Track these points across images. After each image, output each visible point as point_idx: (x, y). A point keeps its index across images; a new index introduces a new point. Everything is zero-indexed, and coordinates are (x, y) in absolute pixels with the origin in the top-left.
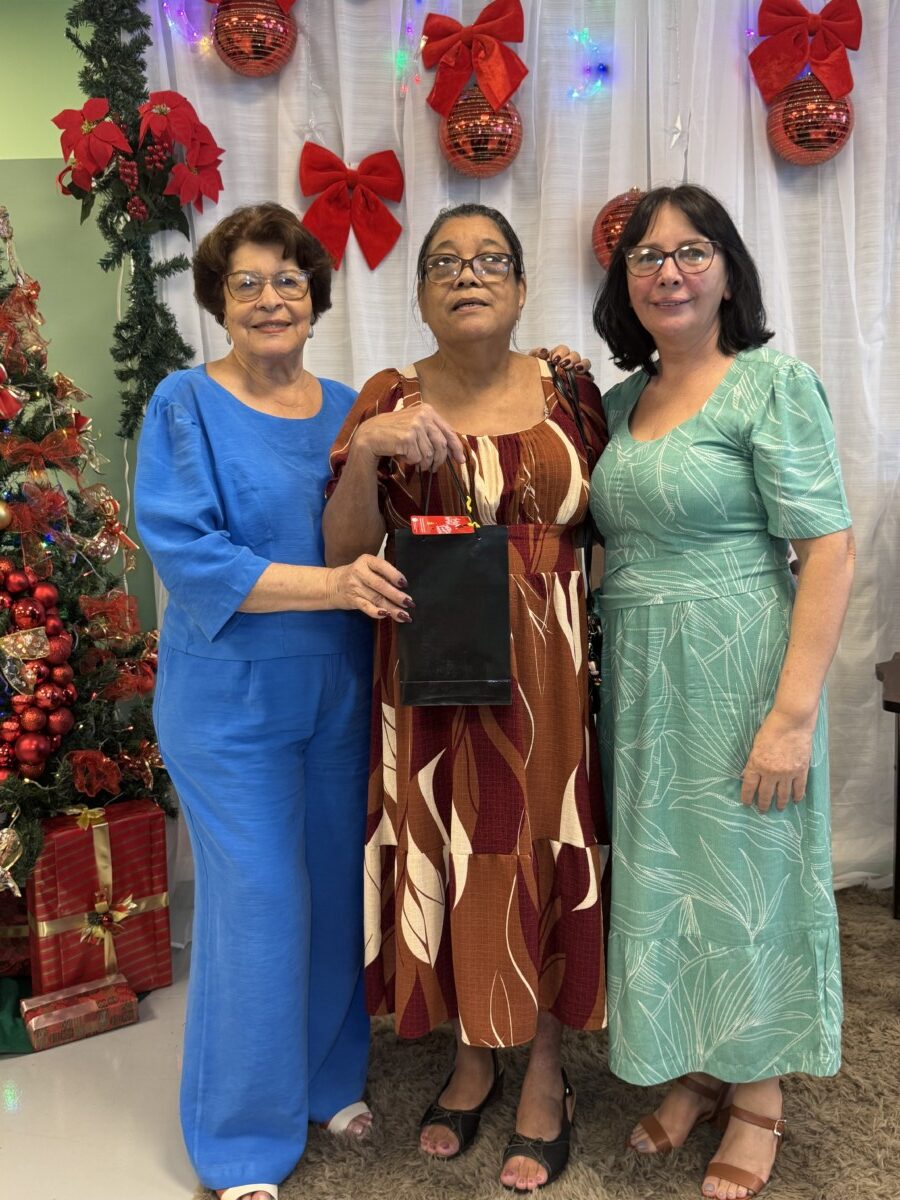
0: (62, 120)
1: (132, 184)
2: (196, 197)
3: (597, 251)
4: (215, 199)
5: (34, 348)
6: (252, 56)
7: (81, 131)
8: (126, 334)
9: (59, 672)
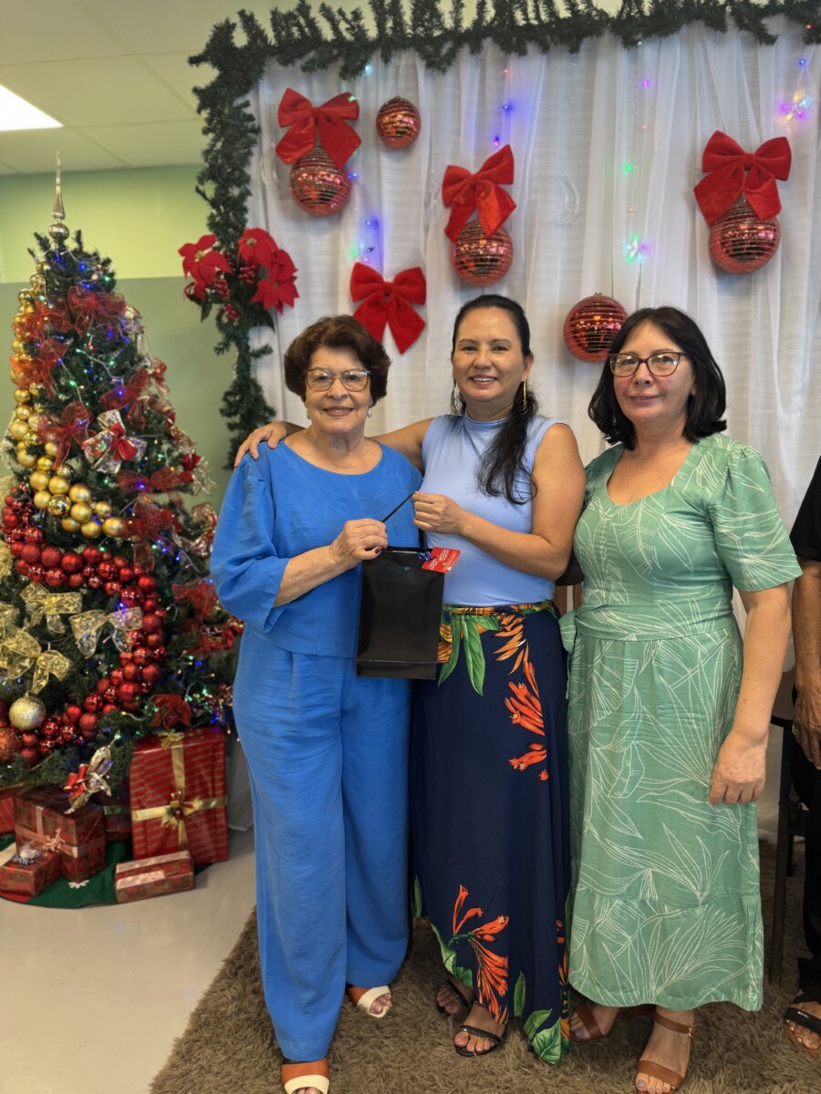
0: (183, 251)
1: (225, 295)
2: (276, 303)
3: (567, 340)
4: (292, 304)
5: (167, 408)
7: (194, 258)
8: (231, 399)
9: (153, 638)
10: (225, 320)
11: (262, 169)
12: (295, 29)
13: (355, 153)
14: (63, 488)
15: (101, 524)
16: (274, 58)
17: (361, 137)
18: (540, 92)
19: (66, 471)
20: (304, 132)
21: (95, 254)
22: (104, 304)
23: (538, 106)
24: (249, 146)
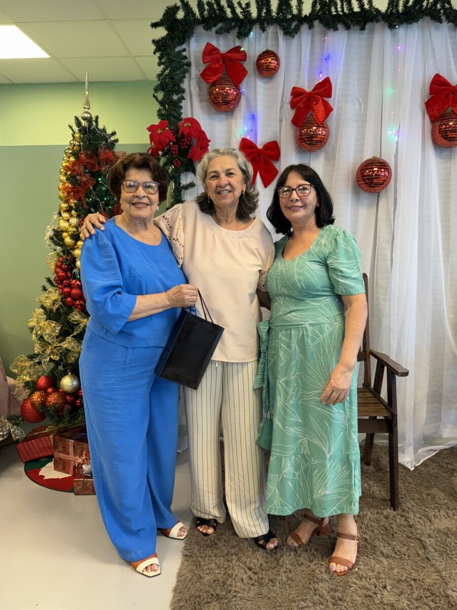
0: (150, 129)
1: (176, 154)
3: (358, 181)
6: (223, 104)
7: (156, 134)
11: (192, 85)
16: (200, 26)
17: (247, 71)
18: (344, 50)
20: (217, 66)
23: (343, 57)
24: (184, 73)
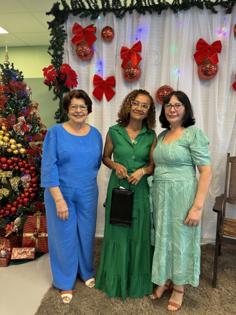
0: (44, 70)
2: (71, 86)
4: (76, 87)
5: (38, 116)
6: (84, 56)
7: (47, 72)
8: (57, 114)
9: (34, 185)
10: (56, 90)
11: (68, 46)
12: (77, 5)
13: (95, 42)
14: (8, 139)
15: (19, 150)
16: (71, 14)
17: (97, 38)
18: (149, 25)
19: (8, 135)
20: (80, 35)
21: (17, 70)
22: (20, 85)
23: (149, 30)
24: (63, 39)
